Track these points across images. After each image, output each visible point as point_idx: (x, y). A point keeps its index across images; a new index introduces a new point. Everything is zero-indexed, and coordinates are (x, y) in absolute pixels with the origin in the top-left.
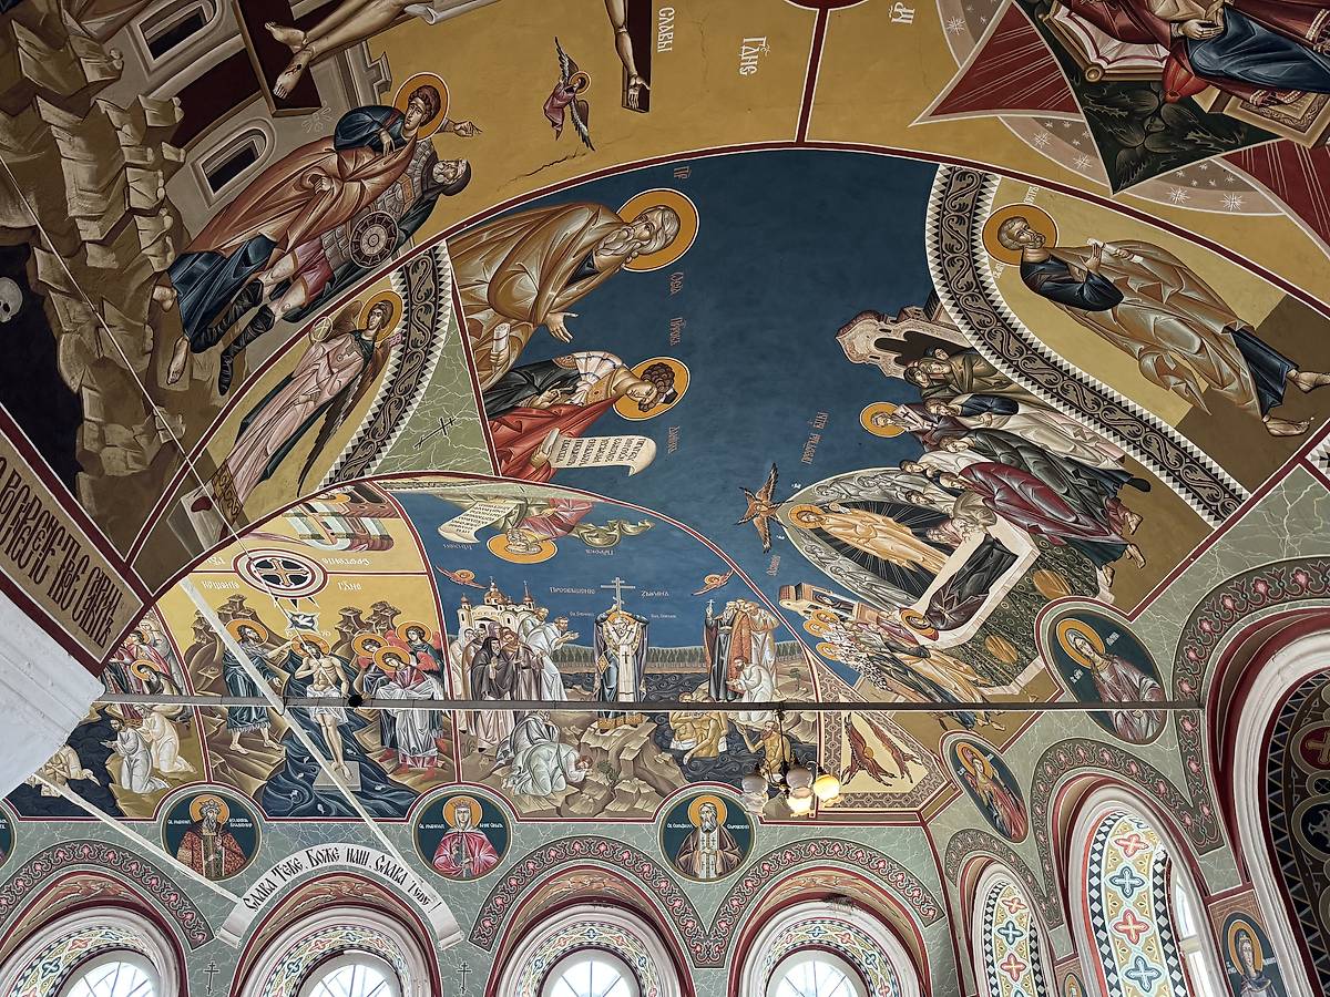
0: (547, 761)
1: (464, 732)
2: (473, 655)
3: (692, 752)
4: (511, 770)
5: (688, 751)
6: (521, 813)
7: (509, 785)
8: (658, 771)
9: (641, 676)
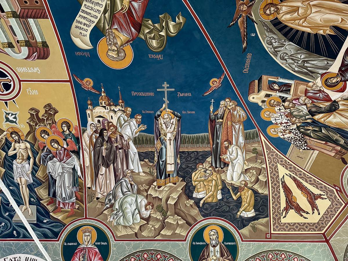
0: (130, 205)
1: (89, 188)
2: (94, 140)
3: (204, 199)
4: (113, 211)
5: (202, 199)
6: (117, 236)
7: (111, 220)
8: (186, 210)
9: (178, 153)
